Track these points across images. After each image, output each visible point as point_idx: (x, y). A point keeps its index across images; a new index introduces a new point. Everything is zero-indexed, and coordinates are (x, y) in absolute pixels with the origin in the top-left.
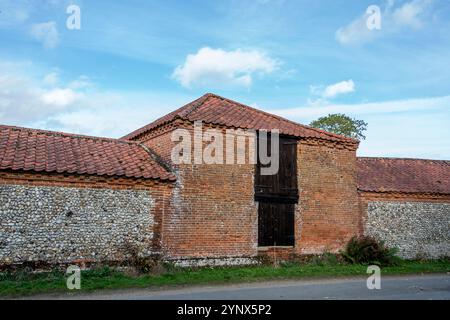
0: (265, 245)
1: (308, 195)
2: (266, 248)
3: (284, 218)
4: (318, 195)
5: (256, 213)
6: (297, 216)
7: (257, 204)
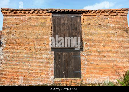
0: (59, 77)
1: (90, 46)
2: (60, 79)
3: (73, 60)
4: (98, 45)
5: (52, 59)
6: (82, 58)
7: (53, 53)
